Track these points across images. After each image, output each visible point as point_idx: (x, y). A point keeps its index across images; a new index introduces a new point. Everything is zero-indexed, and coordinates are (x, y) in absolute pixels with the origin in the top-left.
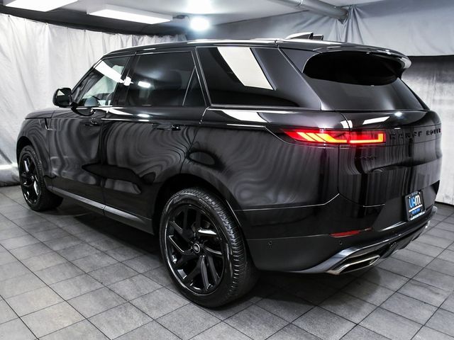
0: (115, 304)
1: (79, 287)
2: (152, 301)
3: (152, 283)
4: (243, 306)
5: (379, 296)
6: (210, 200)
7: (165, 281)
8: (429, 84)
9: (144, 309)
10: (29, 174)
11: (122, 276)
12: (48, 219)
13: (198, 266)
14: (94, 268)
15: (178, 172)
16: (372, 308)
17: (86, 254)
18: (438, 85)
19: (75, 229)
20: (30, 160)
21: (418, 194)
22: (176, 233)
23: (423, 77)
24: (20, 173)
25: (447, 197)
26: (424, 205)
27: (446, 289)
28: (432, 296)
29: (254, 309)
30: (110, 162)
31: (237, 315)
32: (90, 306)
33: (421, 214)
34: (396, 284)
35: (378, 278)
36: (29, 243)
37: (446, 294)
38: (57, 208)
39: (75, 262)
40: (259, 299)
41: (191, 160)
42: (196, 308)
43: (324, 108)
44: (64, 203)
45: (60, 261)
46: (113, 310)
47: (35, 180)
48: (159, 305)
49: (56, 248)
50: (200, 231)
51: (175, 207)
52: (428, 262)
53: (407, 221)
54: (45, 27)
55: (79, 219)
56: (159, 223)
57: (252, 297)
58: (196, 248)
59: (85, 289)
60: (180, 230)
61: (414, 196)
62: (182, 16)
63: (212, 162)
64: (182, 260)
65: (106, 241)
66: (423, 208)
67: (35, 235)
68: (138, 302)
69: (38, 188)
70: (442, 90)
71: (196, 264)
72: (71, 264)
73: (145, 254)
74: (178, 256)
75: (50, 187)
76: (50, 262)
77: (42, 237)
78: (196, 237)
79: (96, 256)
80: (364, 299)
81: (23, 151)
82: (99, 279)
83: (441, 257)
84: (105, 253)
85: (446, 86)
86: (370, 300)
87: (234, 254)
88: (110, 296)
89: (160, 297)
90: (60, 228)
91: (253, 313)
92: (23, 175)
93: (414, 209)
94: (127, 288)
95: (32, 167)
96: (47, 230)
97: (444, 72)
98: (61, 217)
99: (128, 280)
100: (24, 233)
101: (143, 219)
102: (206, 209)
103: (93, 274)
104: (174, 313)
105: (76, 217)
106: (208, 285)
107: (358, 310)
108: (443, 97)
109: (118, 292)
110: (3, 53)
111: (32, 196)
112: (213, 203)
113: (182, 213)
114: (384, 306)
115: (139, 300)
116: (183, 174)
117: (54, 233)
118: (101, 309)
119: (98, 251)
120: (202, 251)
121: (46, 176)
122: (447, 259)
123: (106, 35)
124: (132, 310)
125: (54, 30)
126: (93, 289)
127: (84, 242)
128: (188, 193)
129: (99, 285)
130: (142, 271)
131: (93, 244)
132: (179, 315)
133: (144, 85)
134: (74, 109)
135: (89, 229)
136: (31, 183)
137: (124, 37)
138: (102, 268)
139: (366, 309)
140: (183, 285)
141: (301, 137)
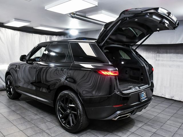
0: (39, 132)
1: (26, 126)
2: (52, 131)
3: (53, 124)
4: (85, 132)
5: (133, 129)
6: (73, 94)
7: (57, 124)
8: (155, 54)
9: (49, 133)
10: (9, 85)
11: (42, 122)
12: (16, 102)
13: (69, 118)
14: (32, 120)
15: (62, 85)
16: (131, 133)
17: (29, 114)
18: (158, 54)
19: (25, 105)
20: (10, 80)
21: (145, 92)
22: (61, 106)
23: (153, 51)
24: (6, 85)
25: (163, 94)
26: (147, 97)
27: (158, 127)
28: (153, 129)
29: (88, 133)
30: (42, 82)
31: (82, 136)
32: (30, 132)
33: (146, 99)
34: (140, 125)
35: (134, 123)
36: (9, 110)
37: (157, 128)
38: (19, 98)
39: (25, 117)
40: (90, 130)
41: (67, 81)
42: (68, 133)
43: (110, 63)
44: (22, 96)
45: (20, 117)
46: (38, 134)
47: (11, 88)
48: (55, 132)
49: (18, 112)
50: (69, 105)
51: (61, 97)
52: (153, 117)
53: (140, 102)
54: (18, 33)
55: (27, 102)
56: (56, 103)
57: (88, 129)
58: (68, 111)
59: (29, 127)
60: (63, 105)
61: (143, 93)
62: (68, 29)
63: (73, 81)
64: (63, 116)
65: (37, 110)
66: (147, 98)
67: (11, 108)
68: (47, 131)
69: (12, 90)
70: (159, 56)
71: (68, 117)
72: (24, 118)
73: (51, 115)
74: (62, 114)
75: (17, 90)
76: (16, 117)
77: (13, 108)
78: (68, 107)
79: (33, 115)
80: (128, 130)
81: (8, 77)
82: (34, 123)
83: (158, 116)
84: (36, 114)
85: (161, 55)
86: (130, 130)
87: (81, 113)
88: (37, 129)
89: (55, 129)
90: (20, 105)
91: (88, 135)
92: (7, 86)
93: (143, 98)
94: (43, 126)
95: (11, 83)
96: (15, 106)
97: (159, 50)
98: (20, 101)
99: (44, 124)
100: (7, 107)
101: (50, 102)
102: (72, 97)
103: (31, 122)
104: (60, 135)
105: (26, 102)
106: (72, 124)
107: (125, 134)
108: (159, 59)
109: (40, 128)
110: (1, 40)
111: (10, 94)
112: (74, 95)
113: (63, 99)
114: (135, 132)
115: (48, 130)
116: (64, 86)
117: (17, 107)
118: (34, 133)
119: (34, 114)
120: (70, 113)
121: (16, 86)
122: (160, 116)
123: (40, 35)
124: (45, 134)
125: (21, 34)
126: (31, 127)
127: (28, 110)
128: (66, 92)
129: (33, 125)
130: (49, 121)
131: (32, 111)
132: (62, 135)
133: (52, 54)
134: (27, 62)
135: (31, 106)
136: (10, 89)
137: (46, 36)
138: (35, 119)
139: (128, 133)
140: (63, 125)
141: (102, 73)
